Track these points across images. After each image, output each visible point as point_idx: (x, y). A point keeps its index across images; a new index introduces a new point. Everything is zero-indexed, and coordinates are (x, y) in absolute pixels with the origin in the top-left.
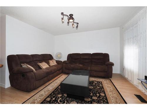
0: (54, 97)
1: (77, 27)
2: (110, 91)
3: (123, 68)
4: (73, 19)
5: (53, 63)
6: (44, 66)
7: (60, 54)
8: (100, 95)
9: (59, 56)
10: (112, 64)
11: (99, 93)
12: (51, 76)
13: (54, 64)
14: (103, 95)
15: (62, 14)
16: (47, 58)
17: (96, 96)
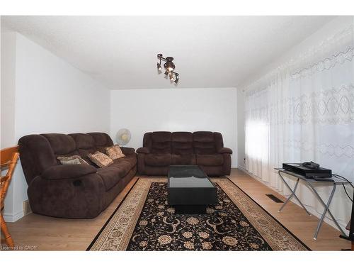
0: (151, 218)
1: (176, 81)
2: (236, 195)
3: (244, 159)
4: (173, 66)
5: (115, 153)
6: (103, 160)
7: (127, 132)
8: (224, 202)
9: (124, 137)
10: (229, 152)
11: (222, 200)
12: (124, 180)
13: (119, 157)
14: (229, 201)
15: (160, 56)
16: (101, 141)
17: (220, 204)
